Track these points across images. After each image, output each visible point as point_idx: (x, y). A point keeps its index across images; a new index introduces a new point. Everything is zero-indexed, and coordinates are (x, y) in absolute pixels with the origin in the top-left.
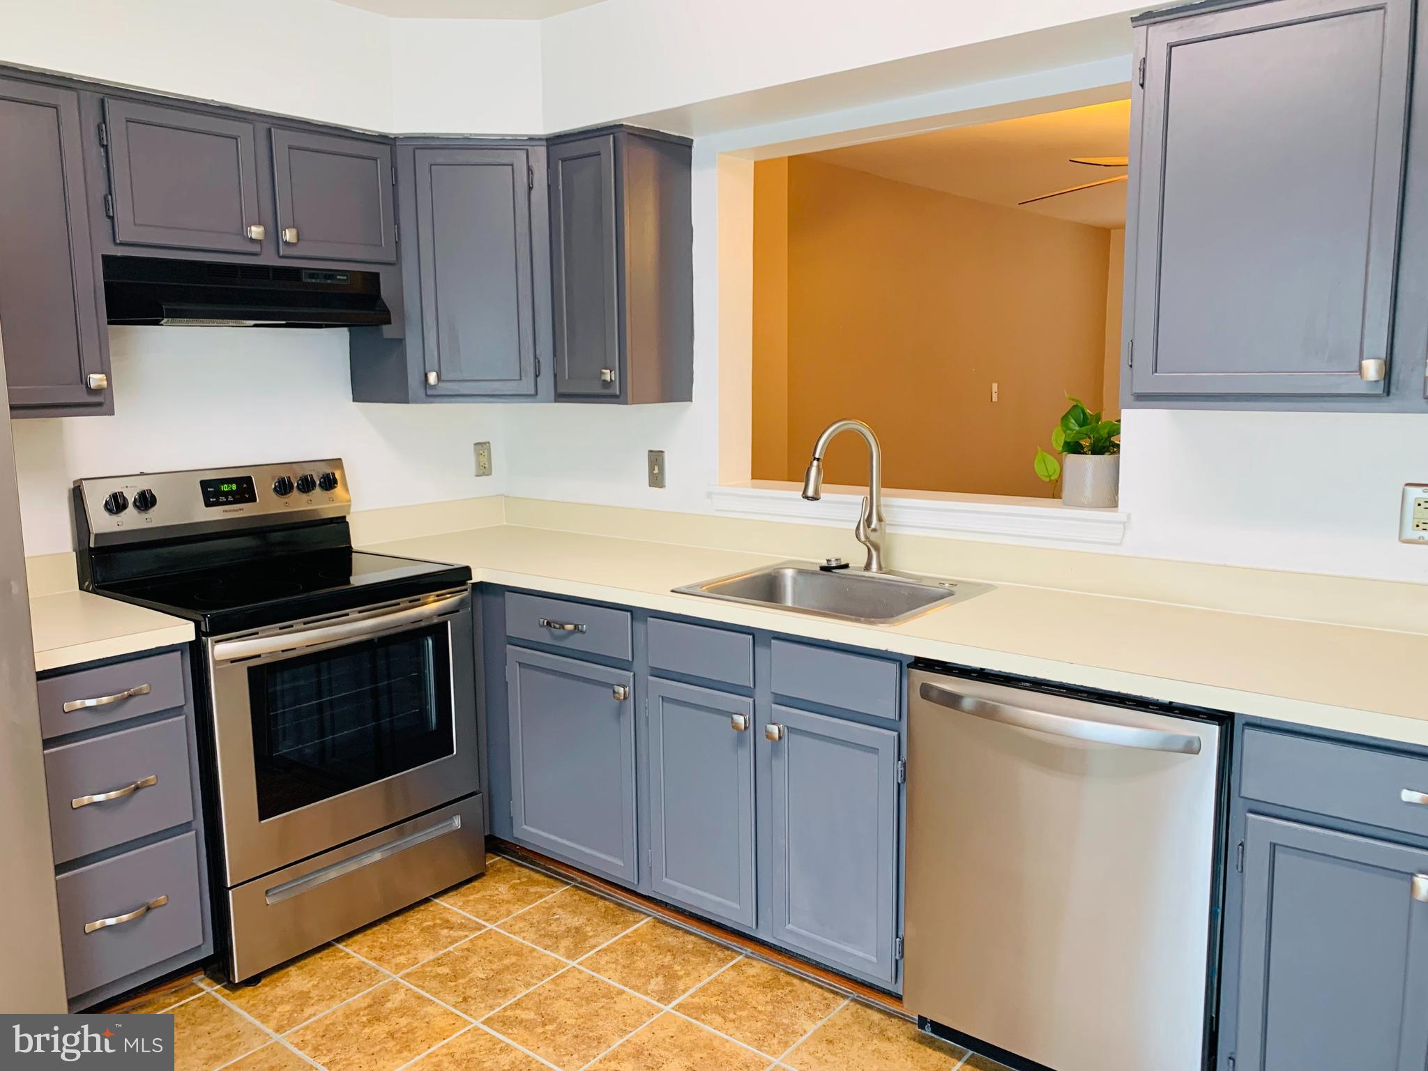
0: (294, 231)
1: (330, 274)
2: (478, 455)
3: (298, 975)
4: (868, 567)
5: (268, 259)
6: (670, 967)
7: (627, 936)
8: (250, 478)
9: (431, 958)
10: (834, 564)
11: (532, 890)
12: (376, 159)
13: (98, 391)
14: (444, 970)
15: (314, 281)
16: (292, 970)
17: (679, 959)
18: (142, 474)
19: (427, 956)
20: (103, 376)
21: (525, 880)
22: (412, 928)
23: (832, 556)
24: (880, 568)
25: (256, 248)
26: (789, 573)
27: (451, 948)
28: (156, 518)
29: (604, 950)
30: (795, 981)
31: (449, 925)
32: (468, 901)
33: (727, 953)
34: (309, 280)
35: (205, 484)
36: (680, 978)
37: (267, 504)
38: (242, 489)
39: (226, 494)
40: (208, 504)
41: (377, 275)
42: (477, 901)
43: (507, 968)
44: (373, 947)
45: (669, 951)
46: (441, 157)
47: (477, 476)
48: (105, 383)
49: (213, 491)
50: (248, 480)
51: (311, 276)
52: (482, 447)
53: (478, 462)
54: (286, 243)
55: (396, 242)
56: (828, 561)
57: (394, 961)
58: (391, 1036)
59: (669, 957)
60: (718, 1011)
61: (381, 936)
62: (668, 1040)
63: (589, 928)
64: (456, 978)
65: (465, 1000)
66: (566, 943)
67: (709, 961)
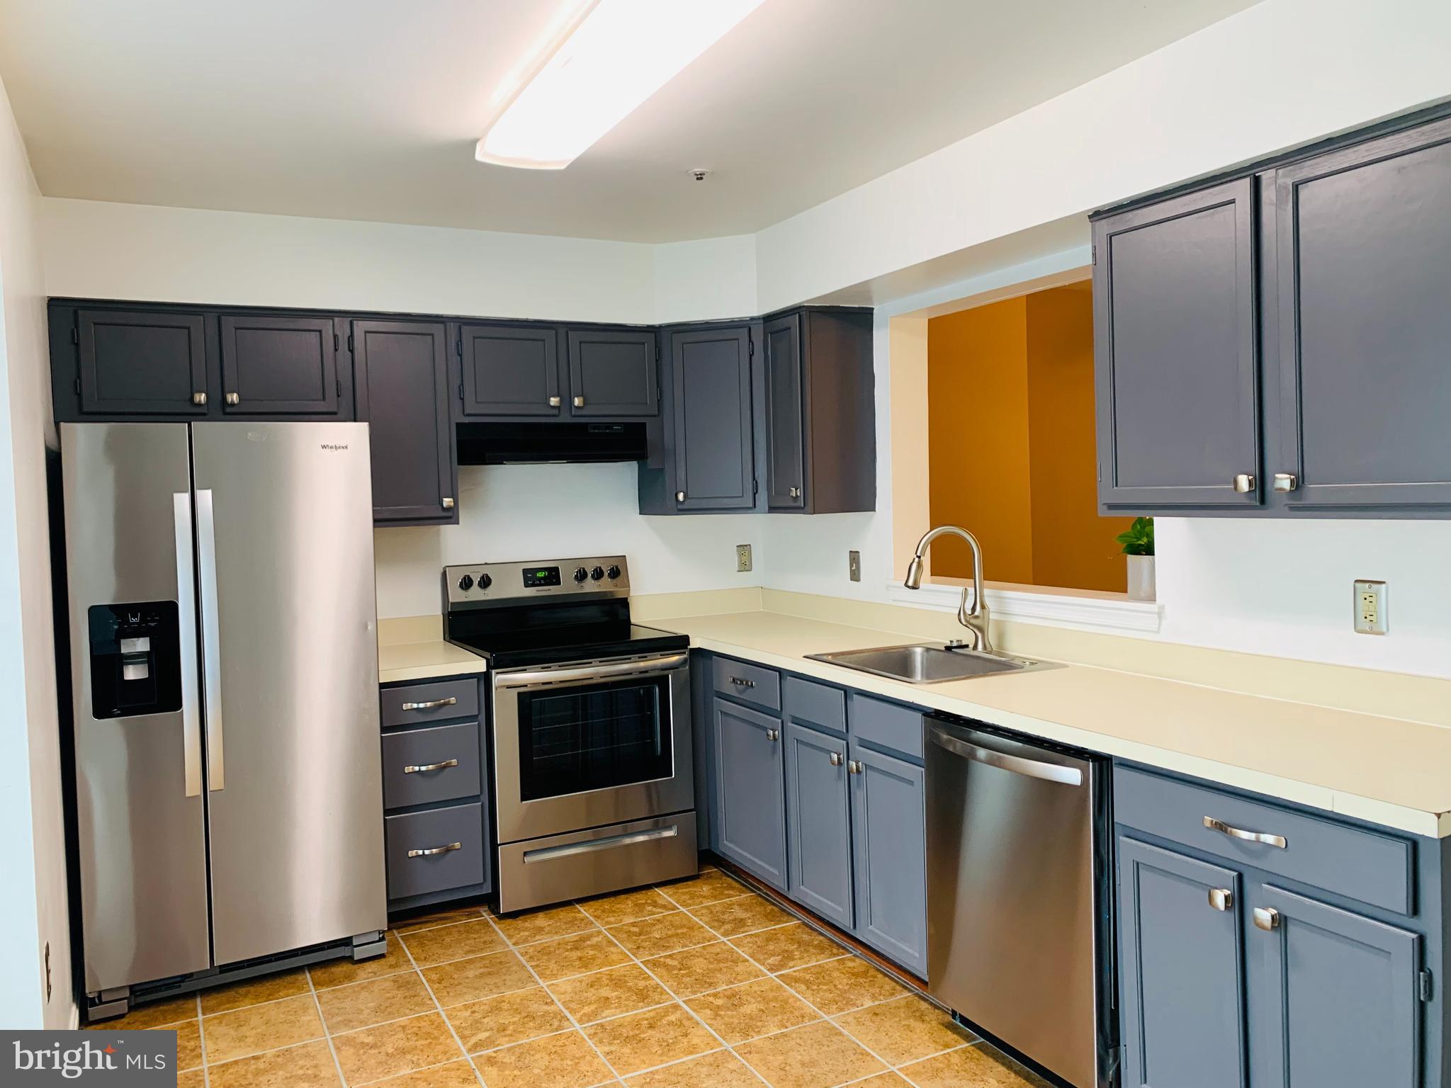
0: (581, 399)
1: (609, 426)
2: (741, 555)
3: (542, 918)
4: (975, 647)
5: (565, 418)
6: (792, 952)
7: (775, 929)
8: (558, 568)
9: (631, 921)
10: (955, 644)
11: (726, 892)
12: (644, 344)
13: (449, 509)
14: (636, 929)
15: (596, 431)
16: (541, 915)
17: (802, 949)
18: (486, 564)
19: (629, 920)
20: (451, 499)
21: (726, 885)
22: (630, 902)
23: (955, 638)
24: (985, 647)
25: (556, 412)
26: (919, 651)
27: (647, 918)
28: (492, 594)
29: (752, 935)
30: (880, 976)
31: (655, 904)
32: (677, 892)
33: (841, 950)
34: (592, 431)
35: (525, 571)
36: (793, 960)
37: (567, 586)
38: (552, 575)
39: (540, 579)
40: (526, 586)
41: (644, 424)
42: (684, 894)
43: (677, 935)
44: (598, 909)
45: (798, 943)
46: (689, 337)
47: (739, 571)
48: (452, 504)
49: (531, 577)
50: (556, 569)
51: (595, 428)
52: (744, 549)
53: (740, 560)
54: (577, 408)
55: (658, 401)
56: (951, 641)
57: (606, 919)
58: (580, 959)
59: (795, 946)
60: (808, 984)
61: (606, 904)
62: (759, 993)
63: (750, 921)
64: (640, 935)
65: (638, 948)
66: (727, 927)
67: (823, 953)
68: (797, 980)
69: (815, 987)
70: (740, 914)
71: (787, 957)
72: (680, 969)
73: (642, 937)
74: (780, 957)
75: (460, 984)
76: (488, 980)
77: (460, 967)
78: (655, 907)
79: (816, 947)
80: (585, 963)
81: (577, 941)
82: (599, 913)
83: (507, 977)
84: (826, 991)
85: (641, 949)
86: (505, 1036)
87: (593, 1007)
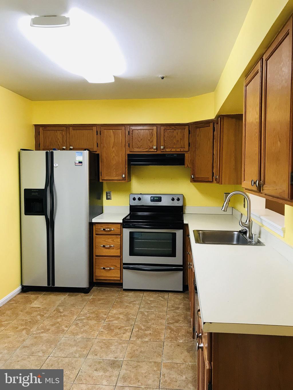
1: (172, 155)
3: (132, 293)
5: (159, 152)
6: (180, 321)
7: (184, 313)
12: (184, 129)
13: (124, 178)
15: (169, 156)
17: (184, 321)
19: (151, 299)
22: (158, 295)
25: (156, 150)
41: (184, 154)
44: (147, 294)
46: (198, 126)
54: (162, 149)
55: (189, 147)
61: (151, 294)
68: (171, 328)
69: (172, 332)
70: (181, 306)
71: (177, 322)
72: (146, 316)
73: (148, 305)
74: (174, 321)
75: (94, 304)
76: (101, 305)
78: (162, 298)
79: (188, 321)
80: (126, 307)
81: (132, 301)
83: (105, 306)
84: (174, 334)
85: (144, 308)
86: (87, 319)
87: (114, 319)
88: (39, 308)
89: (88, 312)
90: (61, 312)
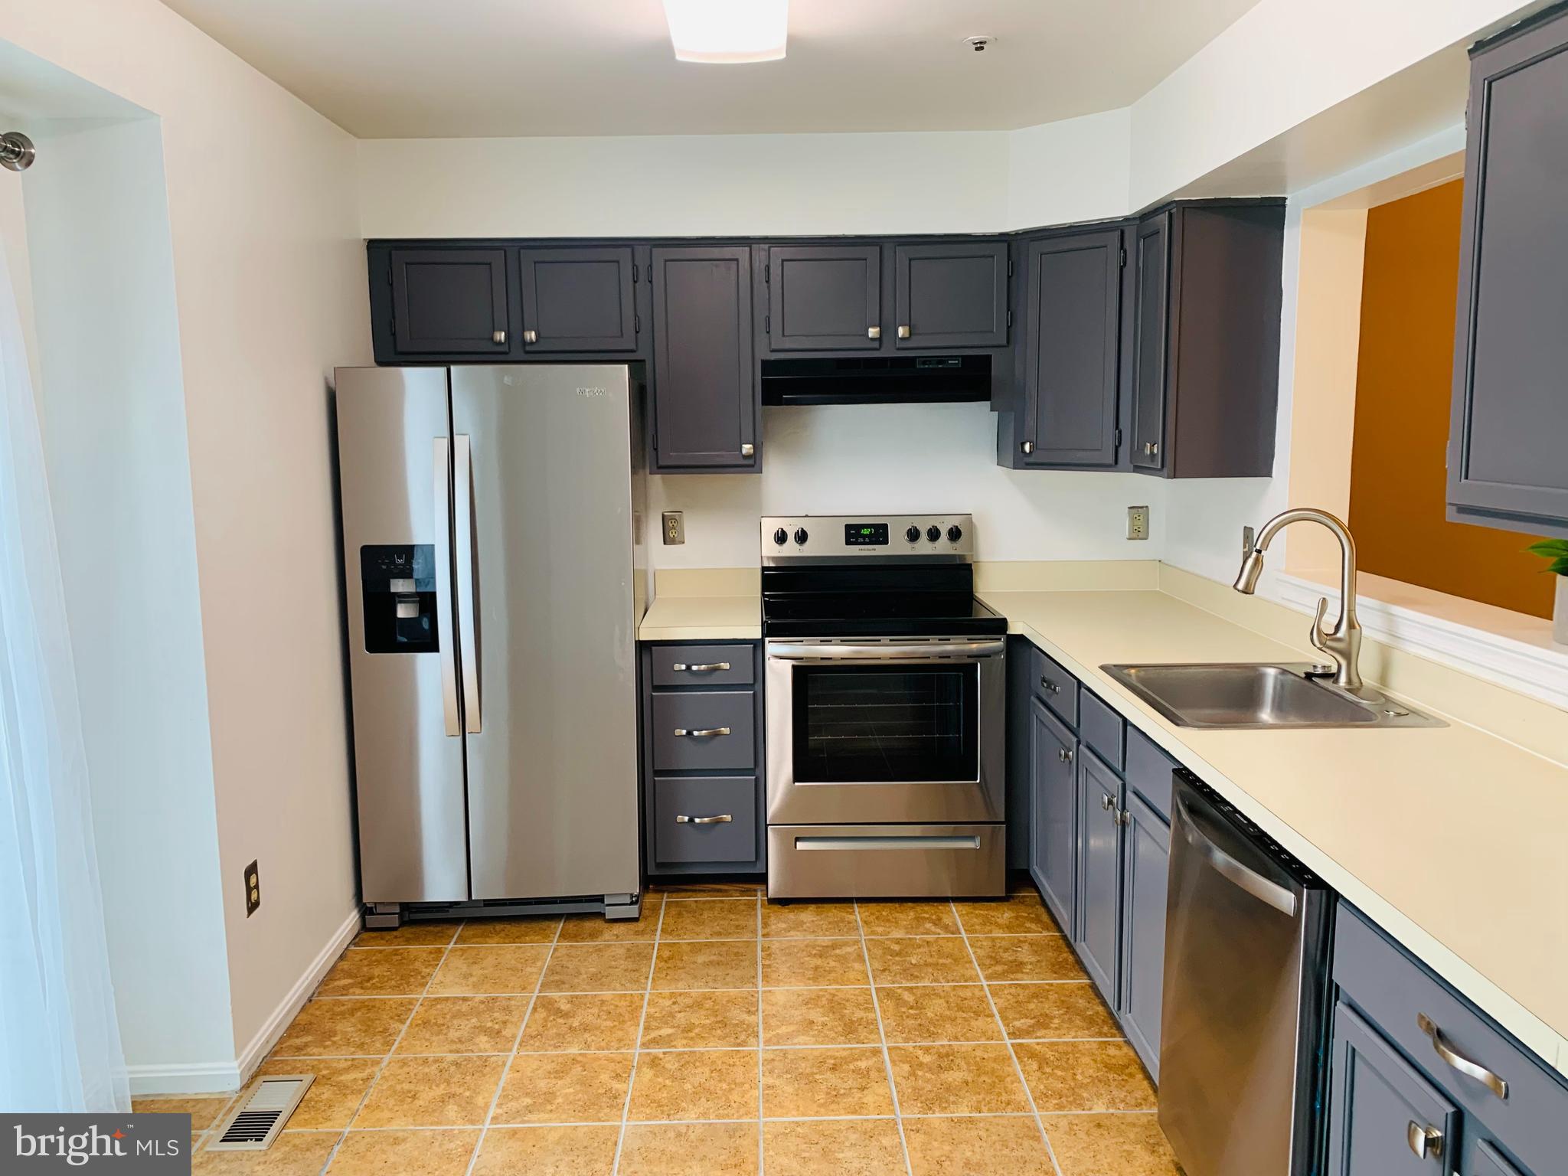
0: (907, 328)
1: (941, 360)
2: (1133, 519)
3: (811, 911)
4: (1336, 680)
5: (886, 352)
6: (1053, 1018)
7: (1052, 985)
8: (886, 525)
9: (899, 936)
10: (1320, 671)
11: (1028, 925)
12: (993, 257)
13: (749, 457)
14: (897, 948)
15: (927, 366)
16: (812, 907)
17: (1066, 1017)
18: (807, 516)
19: (898, 934)
20: (751, 446)
21: (1033, 916)
22: (914, 914)
25: (876, 345)
26: (1271, 672)
27: (918, 937)
28: (809, 550)
29: (1020, 985)
30: (1140, 1076)
31: (937, 922)
32: (972, 913)
33: (1114, 1031)
34: (923, 366)
35: (848, 527)
36: (1047, 1028)
37: (897, 546)
38: (879, 533)
39: (864, 536)
40: (848, 543)
41: (989, 357)
42: (977, 916)
43: (936, 965)
44: (872, 914)
45: (1068, 1008)
46: (1047, 246)
47: (1130, 539)
48: (752, 451)
49: (854, 533)
50: (884, 526)
51: (924, 363)
52: (1138, 511)
53: (1132, 525)
54: (903, 339)
55: (1008, 327)
56: (1312, 667)
57: (874, 928)
58: (816, 968)
59: (1061, 1012)
60: (1043, 1062)
61: (885, 910)
62: (978, 1059)
63: (1029, 967)
64: (897, 955)
65: (884, 970)
66: (999, 968)
67: (1088, 1029)
68: (1033, 1055)
69: (1048, 1070)
70: (1025, 955)
71: (1042, 1022)
72: (912, 1008)
73: (897, 958)
74: (1032, 1021)
75: (684, 968)
76: (712, 971)
77: (696, 948)
78: (935, 924)
79: (1084, 1018)
80: (818, 974)
81: (827, 947)
82: (872, 918)
83: (731, 972)
84: (1058, 1078)
85: (887, 973)
86: (686, 1038)
87: (791, 1028)
88: (465, 999)
89: (674, 1003)
90: (566, 1015)
